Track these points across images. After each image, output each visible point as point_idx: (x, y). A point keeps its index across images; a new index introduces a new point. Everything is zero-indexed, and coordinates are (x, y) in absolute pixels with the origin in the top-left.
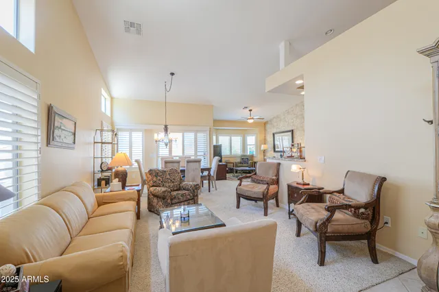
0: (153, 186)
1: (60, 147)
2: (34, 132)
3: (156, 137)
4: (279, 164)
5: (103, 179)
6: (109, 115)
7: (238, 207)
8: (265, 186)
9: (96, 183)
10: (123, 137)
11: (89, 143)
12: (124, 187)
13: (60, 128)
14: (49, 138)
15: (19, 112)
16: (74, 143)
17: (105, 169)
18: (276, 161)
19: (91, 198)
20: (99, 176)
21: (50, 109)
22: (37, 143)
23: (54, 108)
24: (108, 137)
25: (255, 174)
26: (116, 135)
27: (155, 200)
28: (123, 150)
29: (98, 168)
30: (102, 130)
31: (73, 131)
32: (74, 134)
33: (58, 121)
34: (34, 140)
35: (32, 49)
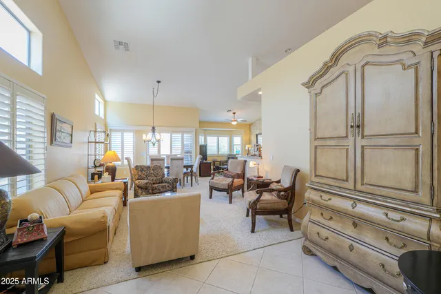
0: (139, 179)
1: (61, 146)
2: (42, 135)
3: (144, 137)
4: (246, 161)
5: (96, 174)
6: (103, 118)
7: (211, 197)
8: (231, 180)
9: (90, 178)
10: (116, 137)
11: (84, 143)
12: (113, 179)
13: (60, 131)
14: (52, 139)
15: (30, 120)
16: (71, 142)
17: (97, 165)
18: (243, 159)
19: (85, 187)
20: (93, 171)
21: (53, 116)
22: (44, 143)
23: (56, 116)
24: (101, 137)
25: (227, 170)
26: (108, 135)
27: (140, 191)
28: (116, 148)
29: (91, 164)
30: (95, 132)
31: (70, 133)
32: (72, 135)
33: (59, 126)
34: (42, 140)
35: (40, 73)
